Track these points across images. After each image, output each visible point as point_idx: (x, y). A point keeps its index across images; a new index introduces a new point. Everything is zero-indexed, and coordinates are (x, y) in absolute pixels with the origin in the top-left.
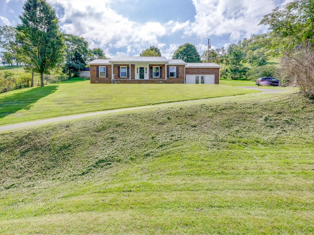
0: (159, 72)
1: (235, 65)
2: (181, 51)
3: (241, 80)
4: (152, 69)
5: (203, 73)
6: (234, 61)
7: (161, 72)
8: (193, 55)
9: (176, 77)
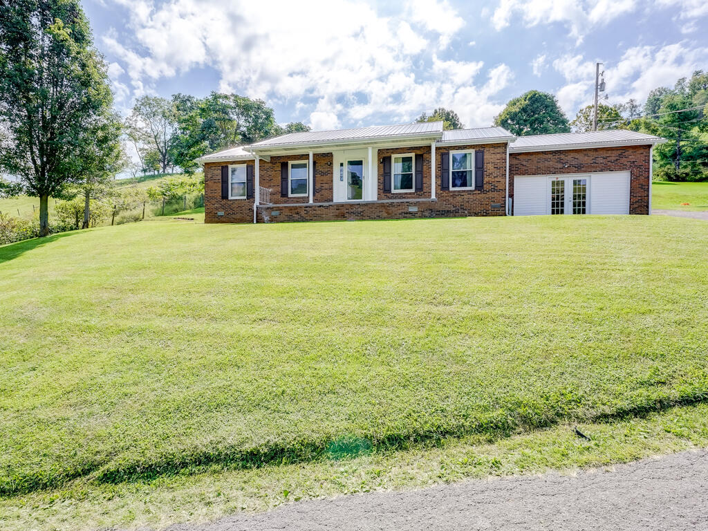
0: (413, 172)
1: (674, 142)
2: (516, 114)
3: (696, 181)
4: (387, 164)
5: (579, 168)
6: (672, 129)
7: (420, 172)
8: (549, 121)
9: (473, 188)
